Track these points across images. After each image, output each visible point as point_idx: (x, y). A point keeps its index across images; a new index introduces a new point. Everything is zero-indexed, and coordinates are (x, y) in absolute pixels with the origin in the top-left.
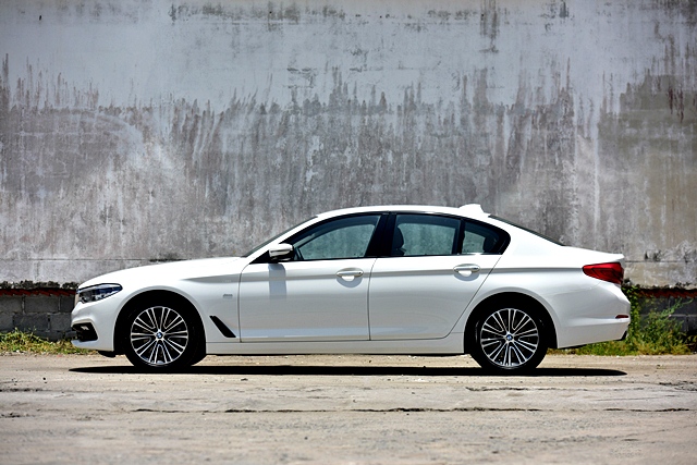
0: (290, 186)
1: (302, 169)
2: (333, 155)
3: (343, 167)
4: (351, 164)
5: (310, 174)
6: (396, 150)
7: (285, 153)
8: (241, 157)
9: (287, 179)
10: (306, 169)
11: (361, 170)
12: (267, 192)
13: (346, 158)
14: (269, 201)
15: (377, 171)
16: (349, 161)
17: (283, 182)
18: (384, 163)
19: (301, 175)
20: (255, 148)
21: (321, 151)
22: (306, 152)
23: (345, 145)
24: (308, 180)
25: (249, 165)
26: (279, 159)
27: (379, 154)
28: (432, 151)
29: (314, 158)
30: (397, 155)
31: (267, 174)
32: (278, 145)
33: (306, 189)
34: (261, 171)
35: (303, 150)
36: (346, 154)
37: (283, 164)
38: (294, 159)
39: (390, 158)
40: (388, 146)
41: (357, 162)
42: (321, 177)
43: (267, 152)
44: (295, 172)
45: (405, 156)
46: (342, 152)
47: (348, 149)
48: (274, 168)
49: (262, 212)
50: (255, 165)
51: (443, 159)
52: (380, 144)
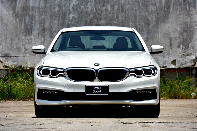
0: (62, 21)
1: (68, 14)
2: (82, 7)
3: (87, 12)
4: (91, 11)
5: (71, 16)
6: (112, 4)
7: (59, 6)
8: (39, 8)
9: (61, 18)
10: (69, 13)
11: (95, 13)
12: (51, 24)
13: (88, 8)
14: (52, 28)
15: (103, 14)
16: (89, 9)
17: (59, 20)
18: (106, 10)
19: (67, 16)
20: (45, 4)
21: (76, 5)
22: (69, 5)
23: (88, 2)
24: (71, 18)
25: (42, 12)
26: (57, 9)
27: (104, 6)
28: (129, 4)
29: (73, 8)
30: (112, 6)
31: (51, 16)
32: (56, 2)
33: (69, 23)
34: (48, 14)
35: (68, 4)
36: (88, 6)
37: (59, 11)
38: (64, 9)
39: (109, 7)
40: (108, 2)
41: (93, 10)
42: (77, 17)
43: (51, 6)
44: (64, 15)
45: (116, 7)
46: (86, 5)
47: (89, 4)
48: (54, 13)
49: (49, 34)
50: (45, 12)
51: (134, 8)
52: (104, 1)
